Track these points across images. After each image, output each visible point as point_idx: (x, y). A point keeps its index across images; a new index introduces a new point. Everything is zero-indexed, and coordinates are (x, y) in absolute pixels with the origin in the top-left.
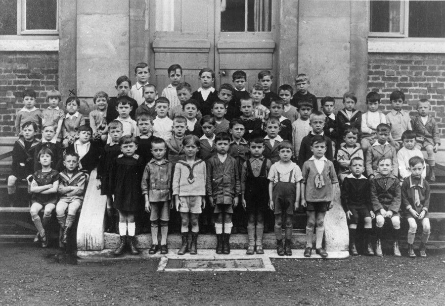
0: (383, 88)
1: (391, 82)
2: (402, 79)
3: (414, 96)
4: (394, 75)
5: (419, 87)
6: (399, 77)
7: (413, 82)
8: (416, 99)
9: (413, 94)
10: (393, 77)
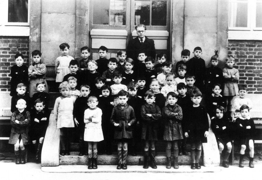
0: (237, 63)
1: (242, 59)
2: (249, 57)
3: (257, 67)
4: (244, 54)
5: (260, 61)
6: (248, 56)
7: (256, 59)
8: (258, 70)
9: (256, 66)
10: (243, 55)
